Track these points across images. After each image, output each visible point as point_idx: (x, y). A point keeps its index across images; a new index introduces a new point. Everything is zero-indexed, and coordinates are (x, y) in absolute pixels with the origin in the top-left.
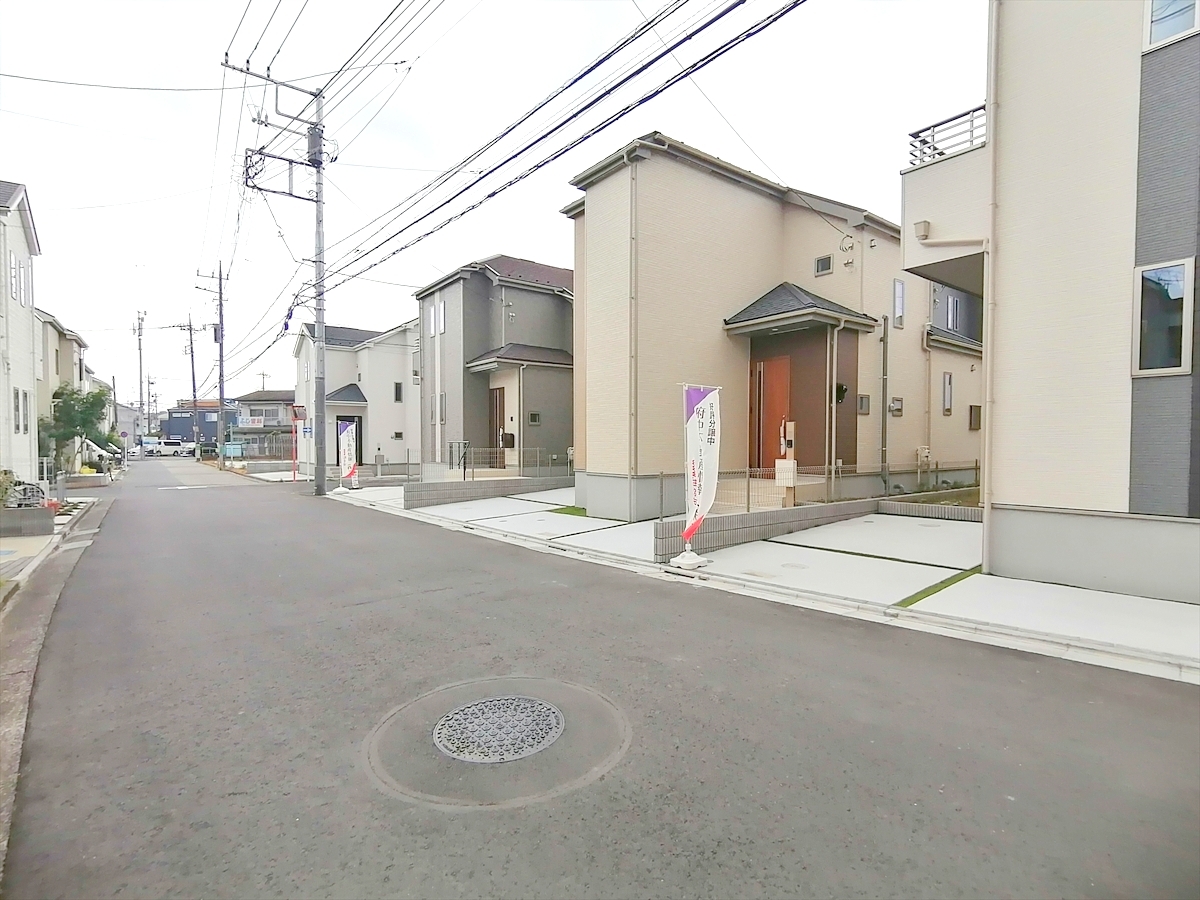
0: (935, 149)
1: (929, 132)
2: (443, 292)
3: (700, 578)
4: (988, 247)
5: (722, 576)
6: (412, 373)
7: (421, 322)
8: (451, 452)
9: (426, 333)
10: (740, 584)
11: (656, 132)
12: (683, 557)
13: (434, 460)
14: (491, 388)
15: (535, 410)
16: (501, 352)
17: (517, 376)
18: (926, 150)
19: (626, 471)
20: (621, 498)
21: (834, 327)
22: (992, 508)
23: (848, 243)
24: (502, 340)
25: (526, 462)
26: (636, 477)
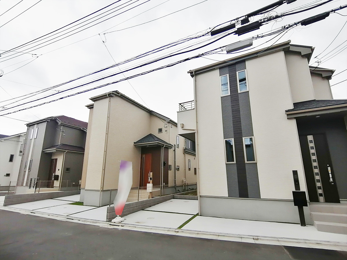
0: (184, 108)
1: (183, 104)
2: (38, 125)
3: (121, 226)
4: (196, 131)
5: (129, 224)
6: (19, 152)
7: (27, 134)
8: (31, 182)
9: (28, 138)
10: (134, 227)
11: (117, 91)
12: (116, 219)
13: (22, 185)
14: (52, 158)
15: (68, 167)
16: (58, 147)
17: (63, 155)
18: (182, 108)
19: (99, 189)
20: (97, 198)
21: (163, 146)
22: (200, 197)
23: (166, 126)
24: (59, 142)
25: (63, 185)
26: (103, 191)
